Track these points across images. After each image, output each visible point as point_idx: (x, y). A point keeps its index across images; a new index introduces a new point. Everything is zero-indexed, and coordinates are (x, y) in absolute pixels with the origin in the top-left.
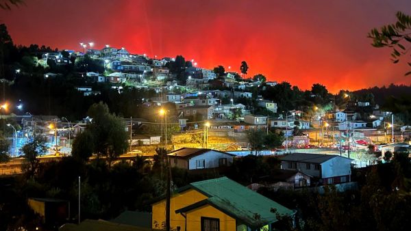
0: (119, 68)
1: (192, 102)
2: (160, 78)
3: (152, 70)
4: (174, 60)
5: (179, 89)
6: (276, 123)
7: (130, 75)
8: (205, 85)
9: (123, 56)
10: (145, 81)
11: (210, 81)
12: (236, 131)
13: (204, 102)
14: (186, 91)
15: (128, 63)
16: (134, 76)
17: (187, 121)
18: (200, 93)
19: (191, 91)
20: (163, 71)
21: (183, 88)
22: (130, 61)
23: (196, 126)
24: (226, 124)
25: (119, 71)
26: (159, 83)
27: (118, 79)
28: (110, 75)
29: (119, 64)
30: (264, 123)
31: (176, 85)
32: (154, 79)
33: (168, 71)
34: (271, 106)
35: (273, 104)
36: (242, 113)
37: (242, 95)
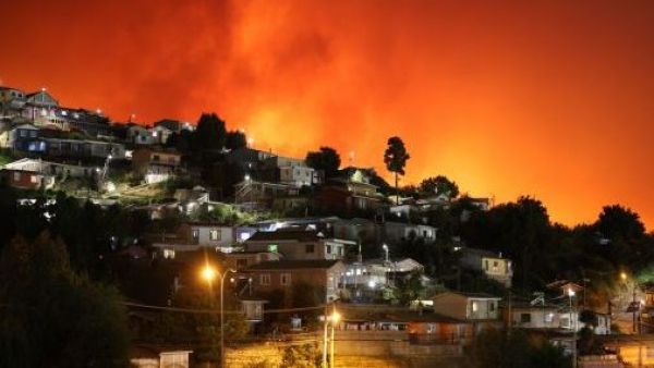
0: (32, 148)
1: (273, 248)
2: (153, 178)
3: (128, 154)
4: (189, 126)
5: (217, 212)
6: (527, 318)
7: (66, 168)
8: (295, 202)
9: (44, 112)
10: (111, 187)
11: (304, 190)
12: (414, 339)
13: (310, 249)
14: (235, 216)
15: (57, 133)
16: (76, 170)
17: (265, 307)
18: (279, 225)
19: (251, 219)
20: (164, 157)
21: (227, 209)
22: (65, 127)
23: (297, 321)
24: (383, 317)
25: (34, 156)
26: (152, 193)
27: (34, 179)
28: (10, 166)
29: (33, 135)
30: (494, 315)
31: (205, 198)
32: (137, 181)
33: (177, 158)
34: (497, 268)
35: (501, 263)
36: (421, 288)
37: (412, 234)
